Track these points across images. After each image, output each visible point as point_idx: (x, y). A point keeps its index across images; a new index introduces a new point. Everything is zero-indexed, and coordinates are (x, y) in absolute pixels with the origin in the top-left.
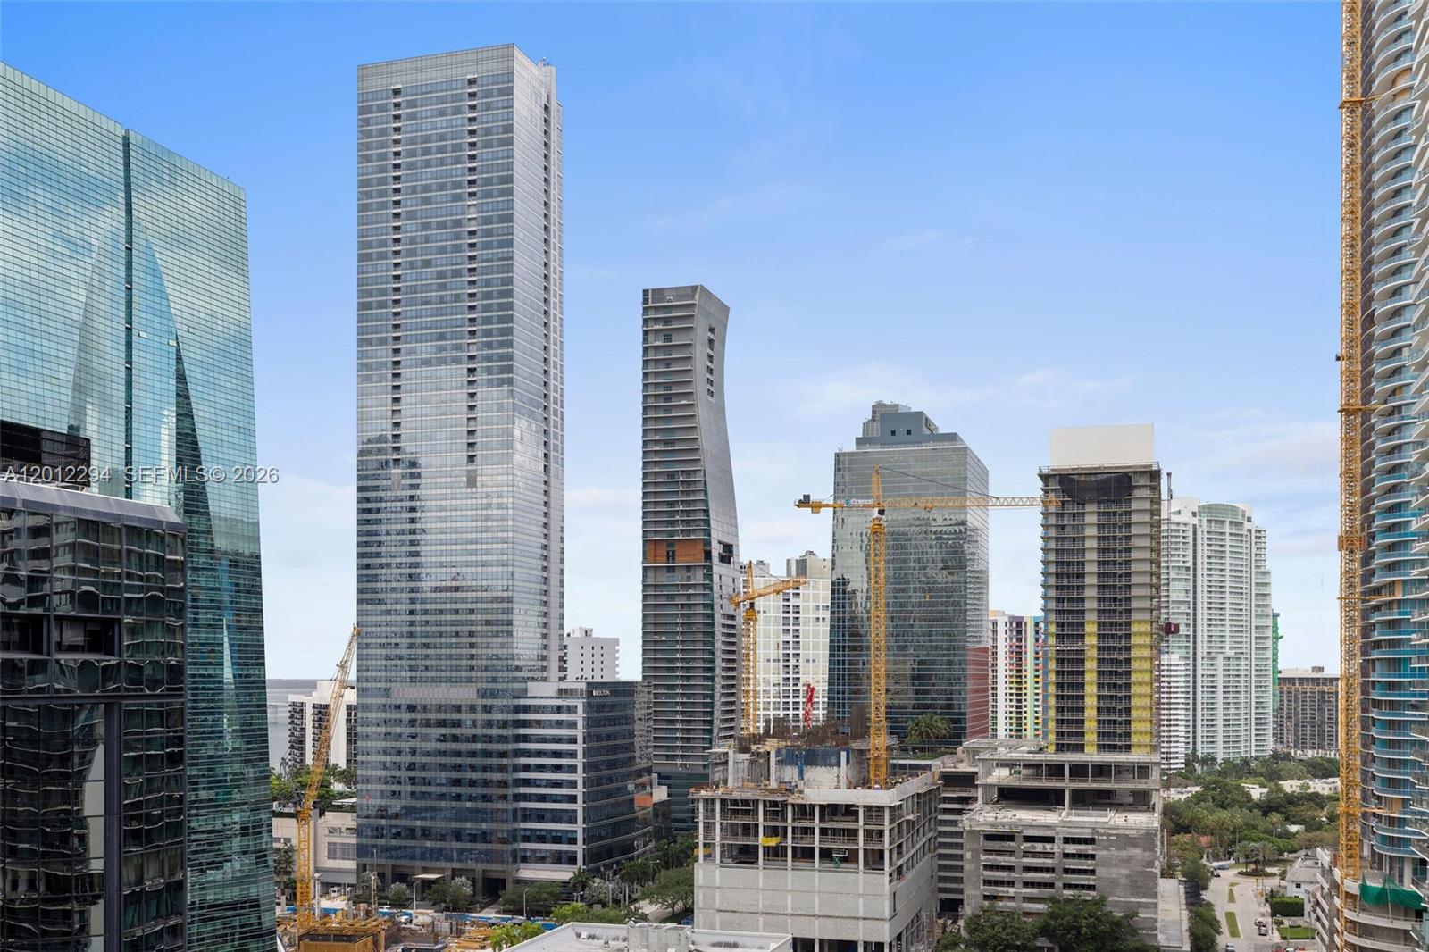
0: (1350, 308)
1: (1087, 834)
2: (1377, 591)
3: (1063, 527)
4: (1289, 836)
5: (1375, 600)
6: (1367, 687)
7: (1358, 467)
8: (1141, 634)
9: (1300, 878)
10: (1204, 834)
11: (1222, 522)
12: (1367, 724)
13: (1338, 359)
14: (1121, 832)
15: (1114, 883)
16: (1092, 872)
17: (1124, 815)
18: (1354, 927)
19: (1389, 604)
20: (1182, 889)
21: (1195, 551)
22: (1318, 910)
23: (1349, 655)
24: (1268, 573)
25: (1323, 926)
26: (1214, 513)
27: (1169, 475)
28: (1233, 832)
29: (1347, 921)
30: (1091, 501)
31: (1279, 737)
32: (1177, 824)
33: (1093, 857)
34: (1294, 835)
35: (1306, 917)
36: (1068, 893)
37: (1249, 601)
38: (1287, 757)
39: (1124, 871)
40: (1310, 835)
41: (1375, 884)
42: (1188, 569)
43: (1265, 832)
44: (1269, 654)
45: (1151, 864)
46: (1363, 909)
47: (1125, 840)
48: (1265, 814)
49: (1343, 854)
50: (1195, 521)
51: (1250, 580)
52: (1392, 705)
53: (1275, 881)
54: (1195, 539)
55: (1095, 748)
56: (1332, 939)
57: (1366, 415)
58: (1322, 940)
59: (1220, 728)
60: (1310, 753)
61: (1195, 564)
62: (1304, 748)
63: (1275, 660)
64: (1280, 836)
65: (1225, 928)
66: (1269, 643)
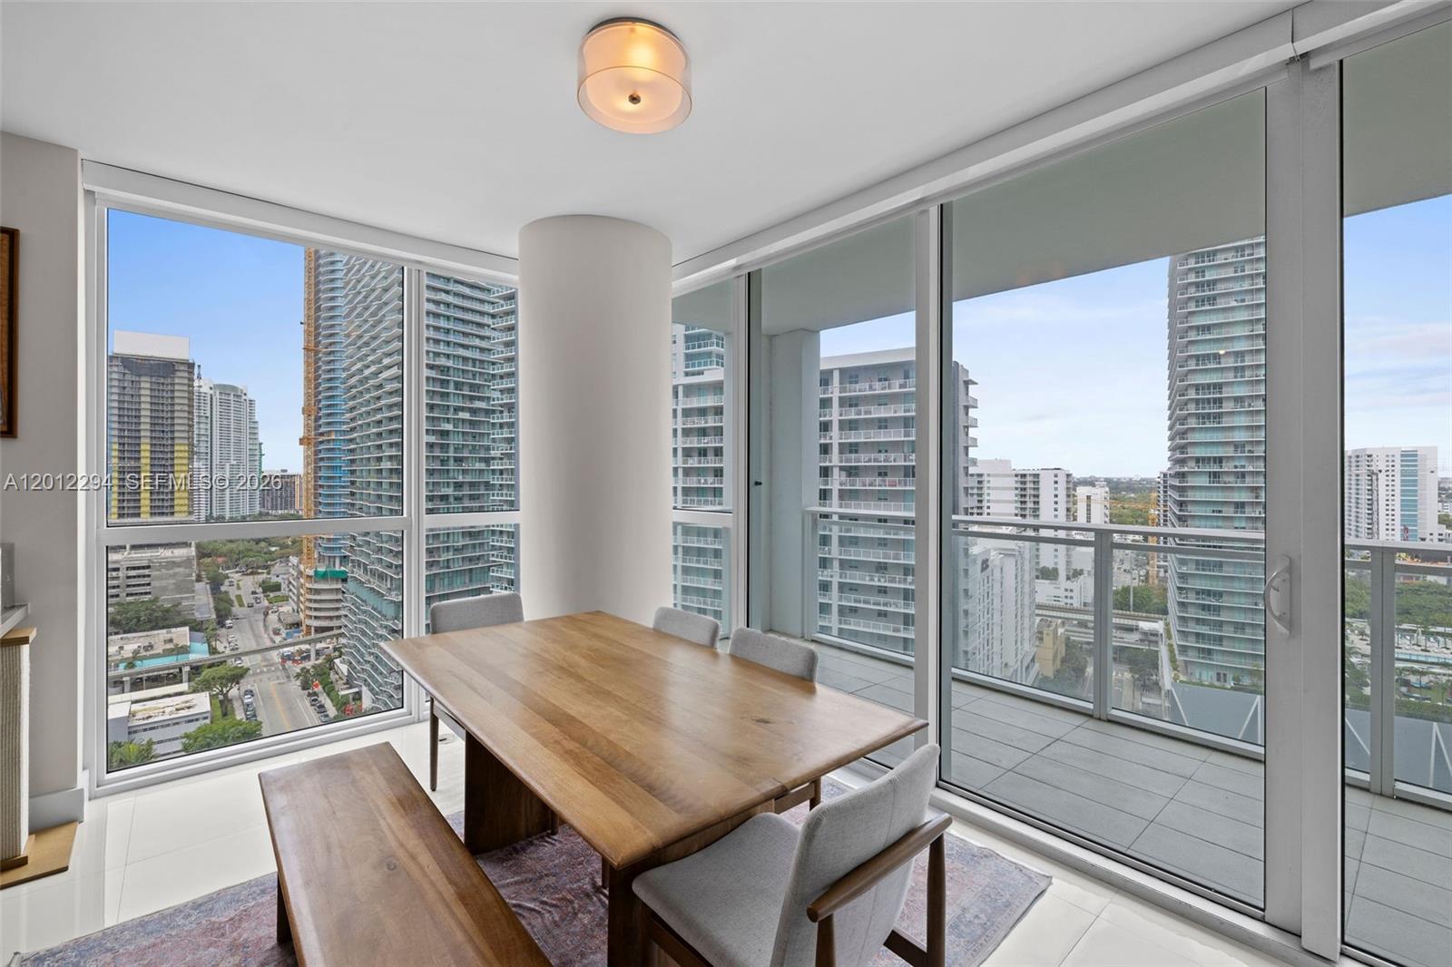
0: (308, 301)
1: (145, 563)
2: (322, 434)
3: (124, 388)
4: (271, 553)
5: (321, 439)
6: (317, 478)
7: (312, 376)
8: (181, 451)
9: (277, 573)
10: (220, 556)
11: (229, 394)
12: (317, 495)
13: (302, 323)
14: (169, 560)
15: (164, 589)
16: (149, 584)
17: (170, 551)
18: (310, 591)
19: (329, 441)
20: (208, 586)
21: (211, 408)
22: (291, 586)
23: (307, 464)
24: (256, 422)
25: (294, 594)
26: (225, 390)
27: (199, 366)
28: (239, 554)
29: (307, 588)
30: (146, 375)
31: (263, 505)
32: (203, 553)
33: (149, 576)
34: (273, 552)
35: (283, 591)
36: (130, 599)
37: (245, 436)
38: (268, 514)
39: (172, 581)
40: (282, 551)
41: (322, 569)
42: (207, 417)
43: (257, 552)
44: (257, 463)
45: (191, 575)
46: (315, 582)
47: (172, 564)
48: (257, 544)
49: (305, 558)
50: (212, 392)
51: (246, 425)
52: (329, 487)
53: (265, 576)
54: (211, 402)
55: (148, 515)
56: (298, 599)
57: (317, 353)
58: (293, 600)
59: (228, 501)
60: (280, 512)
61: (211, 415)
62: (276, 509)
63: (260, 466)
64: (265, 553)
65: (236, 603)
66: (257, 458)
